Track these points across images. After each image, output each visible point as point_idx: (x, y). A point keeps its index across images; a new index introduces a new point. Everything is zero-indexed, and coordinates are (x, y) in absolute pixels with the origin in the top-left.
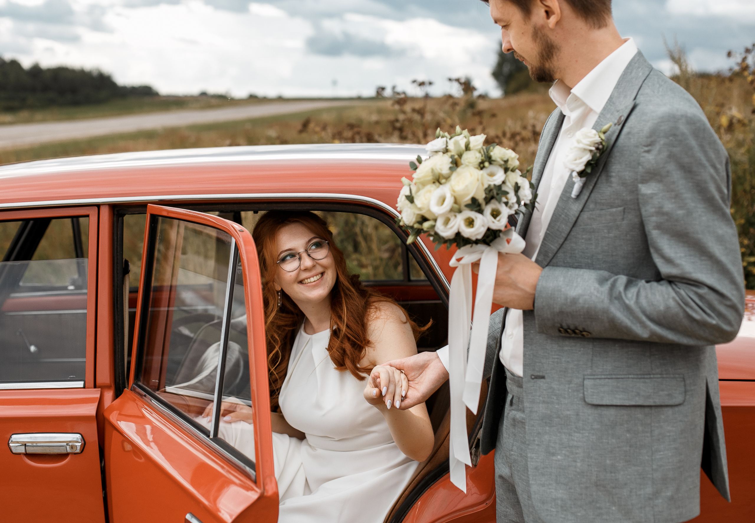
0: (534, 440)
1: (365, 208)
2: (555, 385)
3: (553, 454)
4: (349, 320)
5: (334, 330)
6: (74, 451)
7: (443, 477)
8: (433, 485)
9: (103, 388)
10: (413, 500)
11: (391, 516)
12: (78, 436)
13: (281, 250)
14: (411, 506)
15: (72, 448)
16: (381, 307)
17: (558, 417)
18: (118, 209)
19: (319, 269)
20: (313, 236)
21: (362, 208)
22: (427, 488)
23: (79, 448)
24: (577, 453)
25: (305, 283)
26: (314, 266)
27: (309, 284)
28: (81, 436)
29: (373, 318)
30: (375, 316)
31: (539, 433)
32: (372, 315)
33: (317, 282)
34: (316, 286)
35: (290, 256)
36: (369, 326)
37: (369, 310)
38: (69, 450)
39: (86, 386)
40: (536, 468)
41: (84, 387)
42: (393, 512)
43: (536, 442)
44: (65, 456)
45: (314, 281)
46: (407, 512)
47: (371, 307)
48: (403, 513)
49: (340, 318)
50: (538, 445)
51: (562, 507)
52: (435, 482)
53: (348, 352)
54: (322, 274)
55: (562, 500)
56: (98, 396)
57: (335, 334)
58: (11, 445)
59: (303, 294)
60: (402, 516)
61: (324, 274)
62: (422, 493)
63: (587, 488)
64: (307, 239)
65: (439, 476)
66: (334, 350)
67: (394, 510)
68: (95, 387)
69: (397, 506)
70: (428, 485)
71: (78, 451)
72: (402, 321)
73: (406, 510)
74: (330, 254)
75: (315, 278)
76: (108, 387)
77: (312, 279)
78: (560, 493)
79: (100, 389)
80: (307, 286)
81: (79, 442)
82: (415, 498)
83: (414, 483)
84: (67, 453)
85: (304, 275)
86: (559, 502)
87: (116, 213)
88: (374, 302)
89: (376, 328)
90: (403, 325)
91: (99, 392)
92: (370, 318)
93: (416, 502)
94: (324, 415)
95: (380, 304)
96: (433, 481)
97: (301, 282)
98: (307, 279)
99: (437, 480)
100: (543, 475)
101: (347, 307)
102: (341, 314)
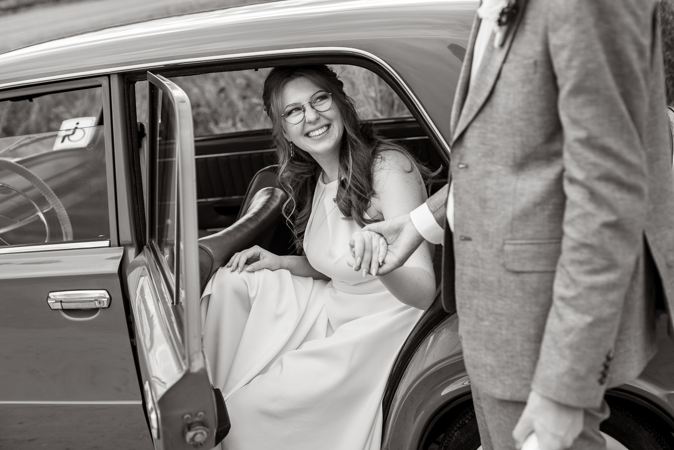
0: (465, 304)
1: (355, 59)
2: (480, 249)
3: (482, 320)
4: (355, 172)
5: (342, 180)
6: (101, 306)
7: (445, 321)
8: (436, 328)
9: (126, 246)
10: (418, 343)
11: (399, 358)
12: (104, 292)
13: (287, 105)
14: (416, 349)
15: (100, 303)
16: (386, 157)
17: (483, 282)
18: (127, 77)
19: (324, 122)
20: (318, 89)
21: (353, 59)
22: (431, 331)
23: (106, 303)
24: (501, 321)
25: (311, 136)
26: (318, 119)
27: (315, 138)
28: (106, 292)
29: (378, 169)
30: (380, 167)
31: (469, 297)
32: (377, 165)
33: (322, 135)
34: (322, 138)
35: (295, 110)
36: (374, 176)
37: (376, 159)
38: (98, 305)
39: (111, 244)
40: (468, 332)
41: (110, 246)
42: (401, 354)
43: (468, 306)
44: (95, 310)
45: (320, 135)
46: (413, 354)
47: (378, 156)
48: (409, 355)
49: (346, 169)
50: (469, 309)
51: (491, 373)
52: (438, 326)
53: (354, 203)
54: (328, 126)
55: (491, 366)
56: (121, 254)
57: (343, 184)
58: (49, 302)
59: (310, 147)
60: (409, 358)
61: (331, 126)
62: (426, 336)
63: (512, 357)
64: (312, 94)
65: (442, 320)
66: (341, 201)
67: (402, 352)
68: (119, 245)
69: (404, 348)
70: (432, 329)
71: (106, 305)
72: (405, 171)
73: (412, 352)
74: (335, 106)
75: (320, 131)
76: (131, 245)
77: (317, 133)
78: (489, 360)
79: (123, 247)
80: (313, 140)
81: (105, 298)
82: (420, 340)
83: (419, 326)
84: (96, 308)
85: (309, 128)
86: (489, 369)
87: (126, 80)
88: (382, 151)
89: (380, 179)
90: (407, 174)
91: (123, 251)
92: (375, 169)
93: (421, 344)
94: (336, 263)
95: (386, 153)
96: (437, 324)
97: (307, 135)
98: (312, 131)
99: (439, 323)
100: (474, 339)
101: (353, 159)
102: (348, 165)
